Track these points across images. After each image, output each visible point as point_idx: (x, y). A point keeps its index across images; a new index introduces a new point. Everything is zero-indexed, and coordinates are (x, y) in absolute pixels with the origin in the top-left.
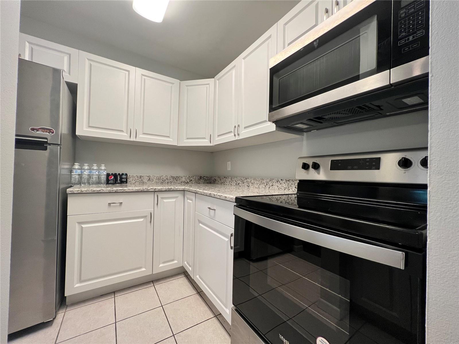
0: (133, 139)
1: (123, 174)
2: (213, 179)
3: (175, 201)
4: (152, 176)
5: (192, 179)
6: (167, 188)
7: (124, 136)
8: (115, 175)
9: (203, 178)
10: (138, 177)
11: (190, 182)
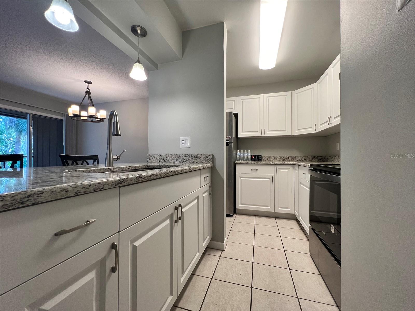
0: (263, 135)
1: (259, 155)
2: (326, 158)
3: (288, 171)
4: (276, 156)
5: (306, 158)
6: (282, 162)
7: (258, 134)
8: (255, 156)
9: (317, 157)
10: (267, 157)
11: (305, 161)
